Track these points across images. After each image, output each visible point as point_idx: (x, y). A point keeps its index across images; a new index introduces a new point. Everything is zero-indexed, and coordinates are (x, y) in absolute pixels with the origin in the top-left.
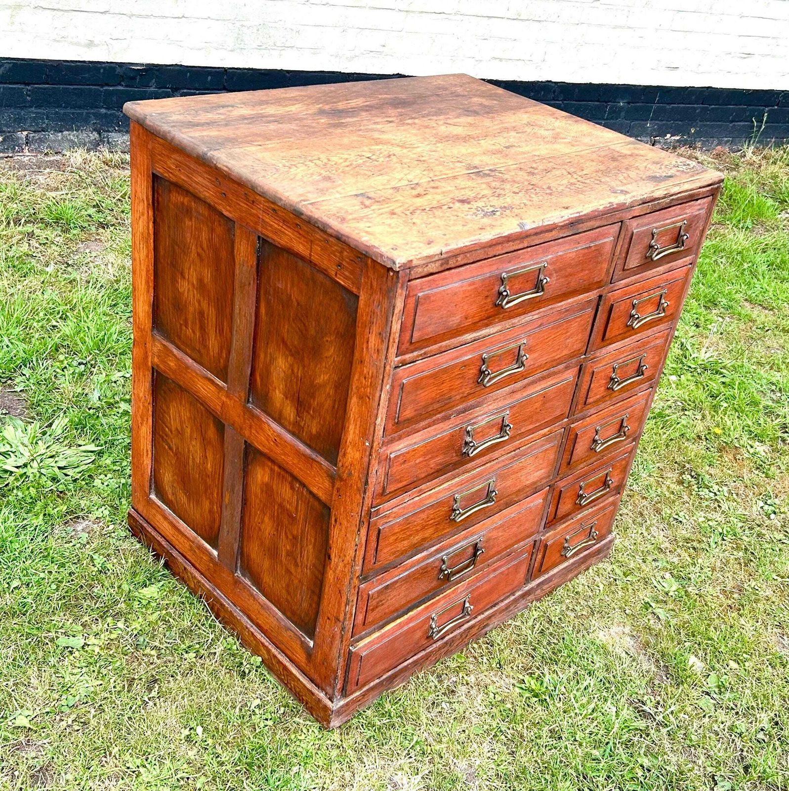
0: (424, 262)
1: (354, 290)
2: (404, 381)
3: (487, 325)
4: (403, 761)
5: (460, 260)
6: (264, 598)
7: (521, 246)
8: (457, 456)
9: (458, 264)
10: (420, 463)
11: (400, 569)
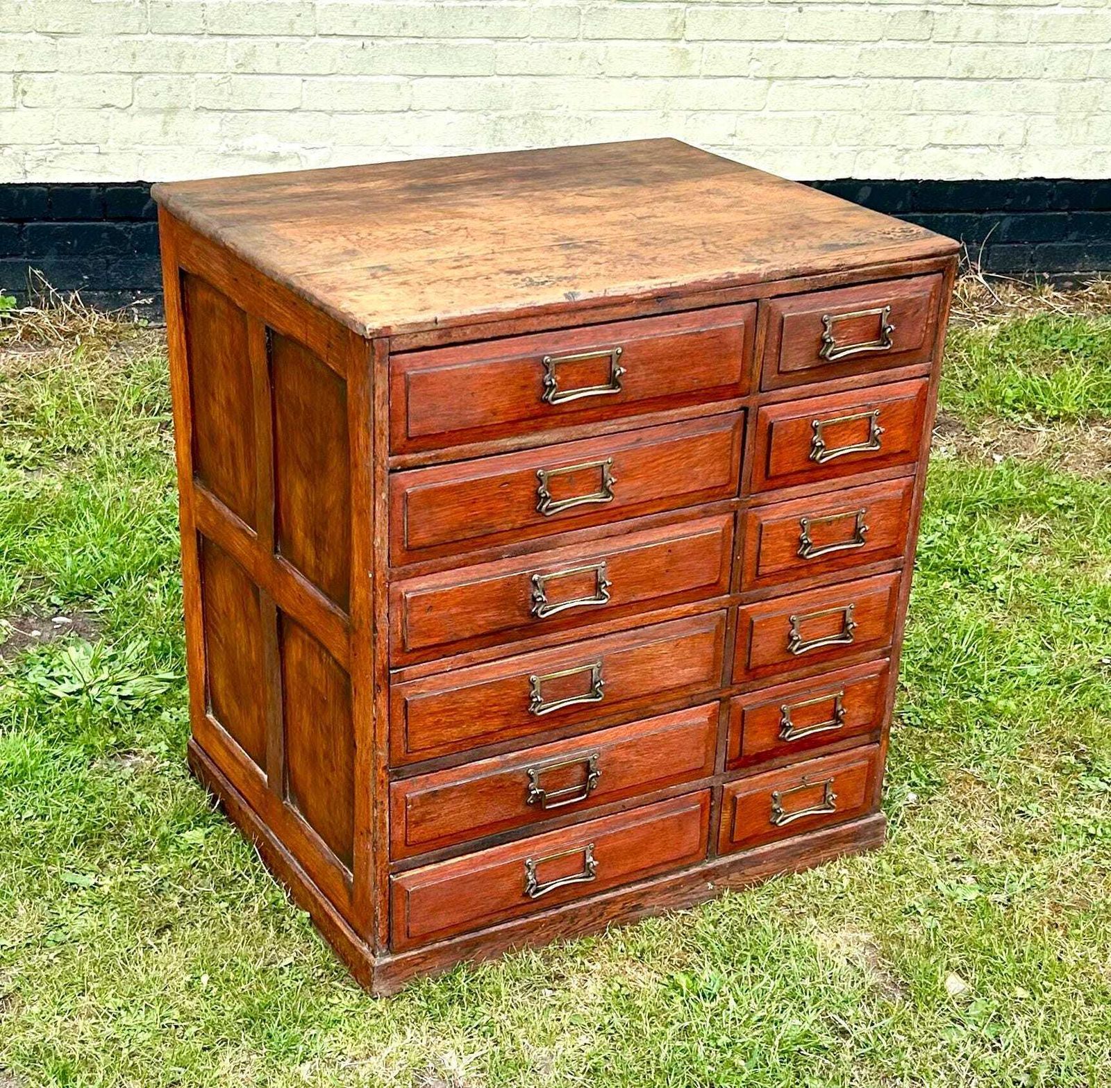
0: (409, 330)
1: (342, 374)
2: (409, 491)
3: (536, 429)
4: (460, 1041)
5: (469, 333)
6: (311, 829)
7: (572, 322)
8: (522, 615)
9: (466, 338)
10: (457, 614)
11: (455, 774)
